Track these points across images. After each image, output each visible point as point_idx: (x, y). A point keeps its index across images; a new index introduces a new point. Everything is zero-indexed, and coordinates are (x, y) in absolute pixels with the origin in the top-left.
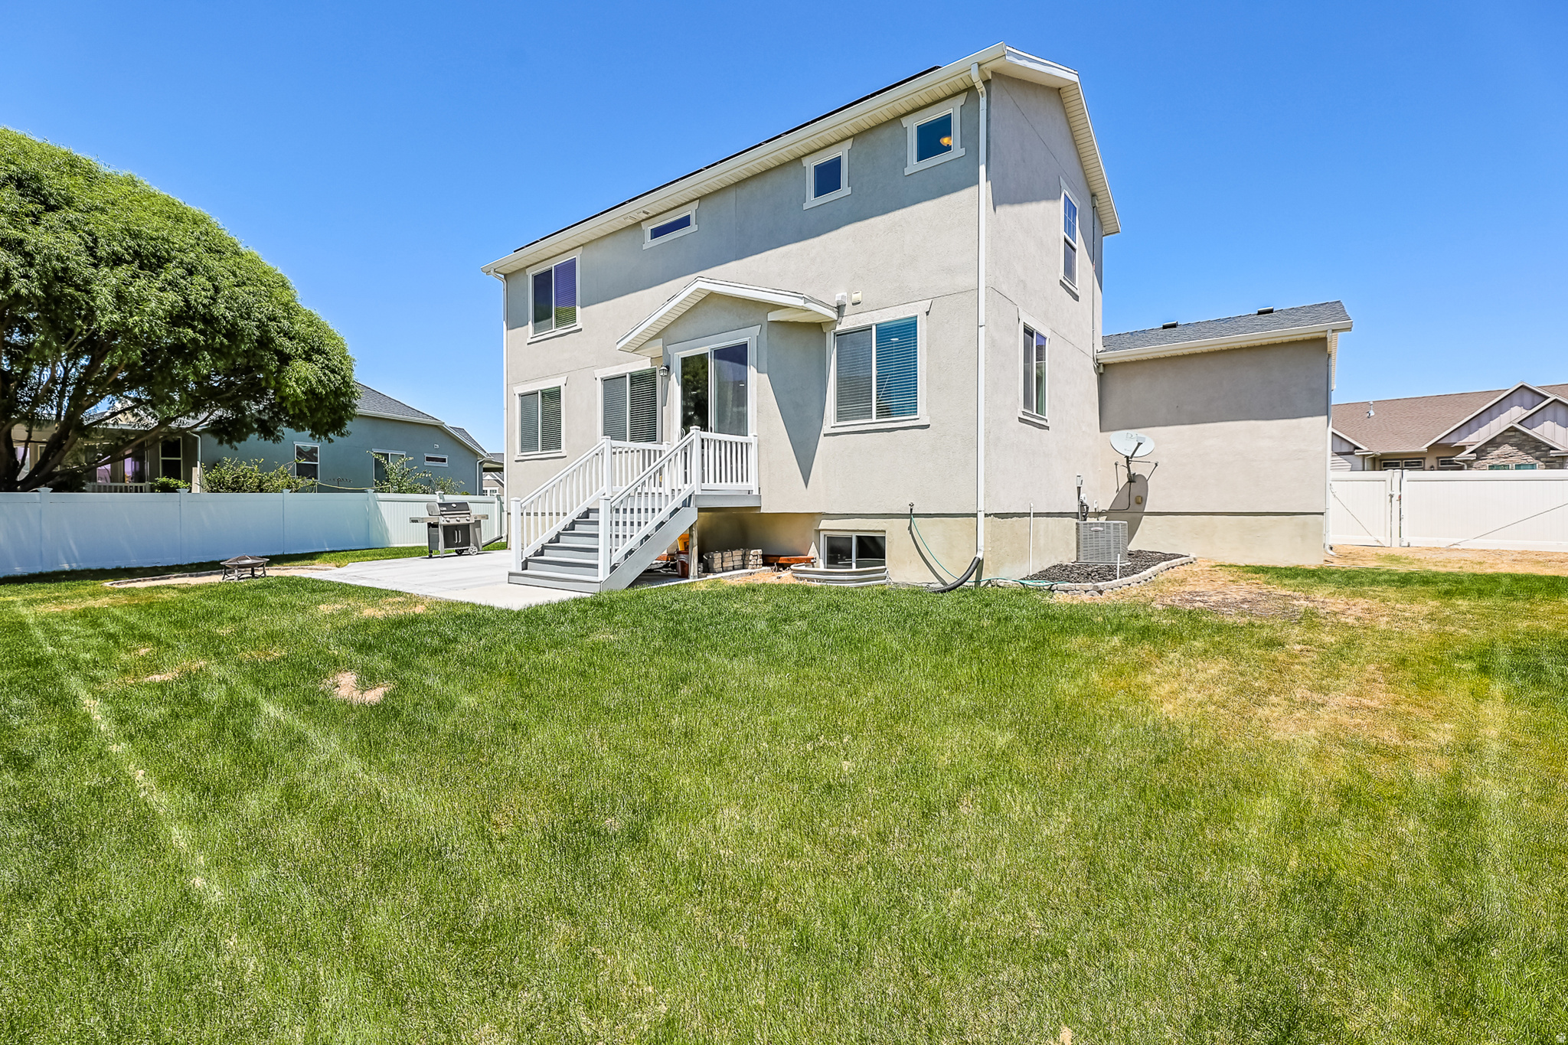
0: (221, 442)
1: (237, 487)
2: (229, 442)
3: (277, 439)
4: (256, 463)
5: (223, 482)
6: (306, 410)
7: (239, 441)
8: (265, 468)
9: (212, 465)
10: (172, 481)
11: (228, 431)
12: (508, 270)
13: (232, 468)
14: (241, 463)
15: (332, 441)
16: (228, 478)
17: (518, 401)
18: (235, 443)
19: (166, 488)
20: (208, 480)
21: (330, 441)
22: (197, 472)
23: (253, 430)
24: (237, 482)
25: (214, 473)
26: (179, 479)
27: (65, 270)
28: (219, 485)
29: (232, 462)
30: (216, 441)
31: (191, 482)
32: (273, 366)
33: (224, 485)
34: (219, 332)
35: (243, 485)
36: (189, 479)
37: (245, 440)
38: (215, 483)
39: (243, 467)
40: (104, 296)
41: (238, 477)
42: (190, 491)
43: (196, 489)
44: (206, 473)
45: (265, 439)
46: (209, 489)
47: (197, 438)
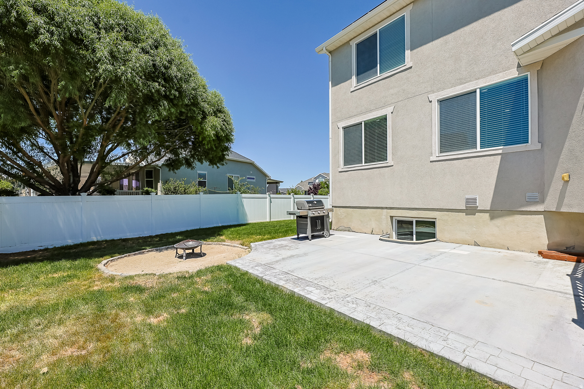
0: (170, 170)
1: (175, 192)
2: (173, 170)
3: (193, 168)
4: (184, 181)
5: (170, 190)
6: (214, 147)
7: (177, 169)
8: (186, 183)
9: (165, 182)
10: (150, 189)
11: (173, 165)
12: (331, 48)
13: (173, 183)
14: (177, 181)
15: (219, 167)
16: (172, 187)
17: (341, 132)
18: (176, 171)
19: (148, 193)
20: (164, 188)
21: (218, 167)
22: (160, 185)
23: (183, 164)
24: (175, 189)
25: (166, 186)
26: (153, 189)
27: (78, 32)
28: (168, 191)
29: (173, 180)
30: (168, 169)
31: (157, 190)
32: (199, 118)
33: (170, 191)
34: (173, 88)
35: (178, 191)
36: (156, 189)
37: (179, 169)
38: (167, 190)
39: (178, 183)
40: (102, 52)
41: (176, 187)
42: (157, 194)
43: (159, 193)
44: (163, 185)
45: (188, 168)
46: (164, 193)
47: (159, 169)
